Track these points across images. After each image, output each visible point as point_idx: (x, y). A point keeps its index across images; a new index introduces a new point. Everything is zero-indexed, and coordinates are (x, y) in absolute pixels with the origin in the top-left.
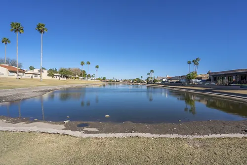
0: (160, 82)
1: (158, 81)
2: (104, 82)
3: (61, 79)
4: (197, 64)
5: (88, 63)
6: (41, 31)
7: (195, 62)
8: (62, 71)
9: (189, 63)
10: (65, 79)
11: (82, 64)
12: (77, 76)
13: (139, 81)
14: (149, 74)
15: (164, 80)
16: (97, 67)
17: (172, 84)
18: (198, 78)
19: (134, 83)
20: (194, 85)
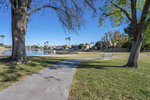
0: (52, 49)
4: (70, 40)
7: (69, 39)
9: (66, 39)
13: (36, 47)
14: (45, 43)
15: (54, 47)
17: (58, 49)
18: (68, 47)
19: (32, 49)
20: (66, 50)
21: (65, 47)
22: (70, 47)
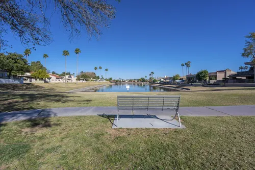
0: (158, 82)
2: (111, 82)
5: (100, 68)
6: (77, 53)
7: (188, 64)
8: (83, 76)
9: (183, 65)
10: (86, 82)
11: (96, 69)
12: (92, 79)
13: (143, 80)
14: (150, 75)
15: (162, 80)
16: (106, 70)
18: (180, 79)
19: (139, 83)
20: (175, 84)
21: (174, 79)
22: (185, 78)
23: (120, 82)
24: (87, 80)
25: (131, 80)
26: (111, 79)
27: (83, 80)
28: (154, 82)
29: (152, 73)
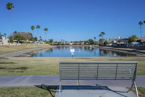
1: (108, 43)
2: (51, 45)
3: (17, 44)
5: (38, 27)
8: (17, 37)
10: (20, 44)
11: (33, 28)
12: (27, 41)
13: (92, 42)
14: (100, 35)
15: (115, 42)
16: (46, 30)
17: (118, 46)
19: (86, 46)
20: (131, 47)
21: (130, 40)
23: (63, 44)
24: (21, 43)
25: (76, 42)
26: (51, 41)
27: (17, 42)
28: (105, 44)
29: (102, 33)
